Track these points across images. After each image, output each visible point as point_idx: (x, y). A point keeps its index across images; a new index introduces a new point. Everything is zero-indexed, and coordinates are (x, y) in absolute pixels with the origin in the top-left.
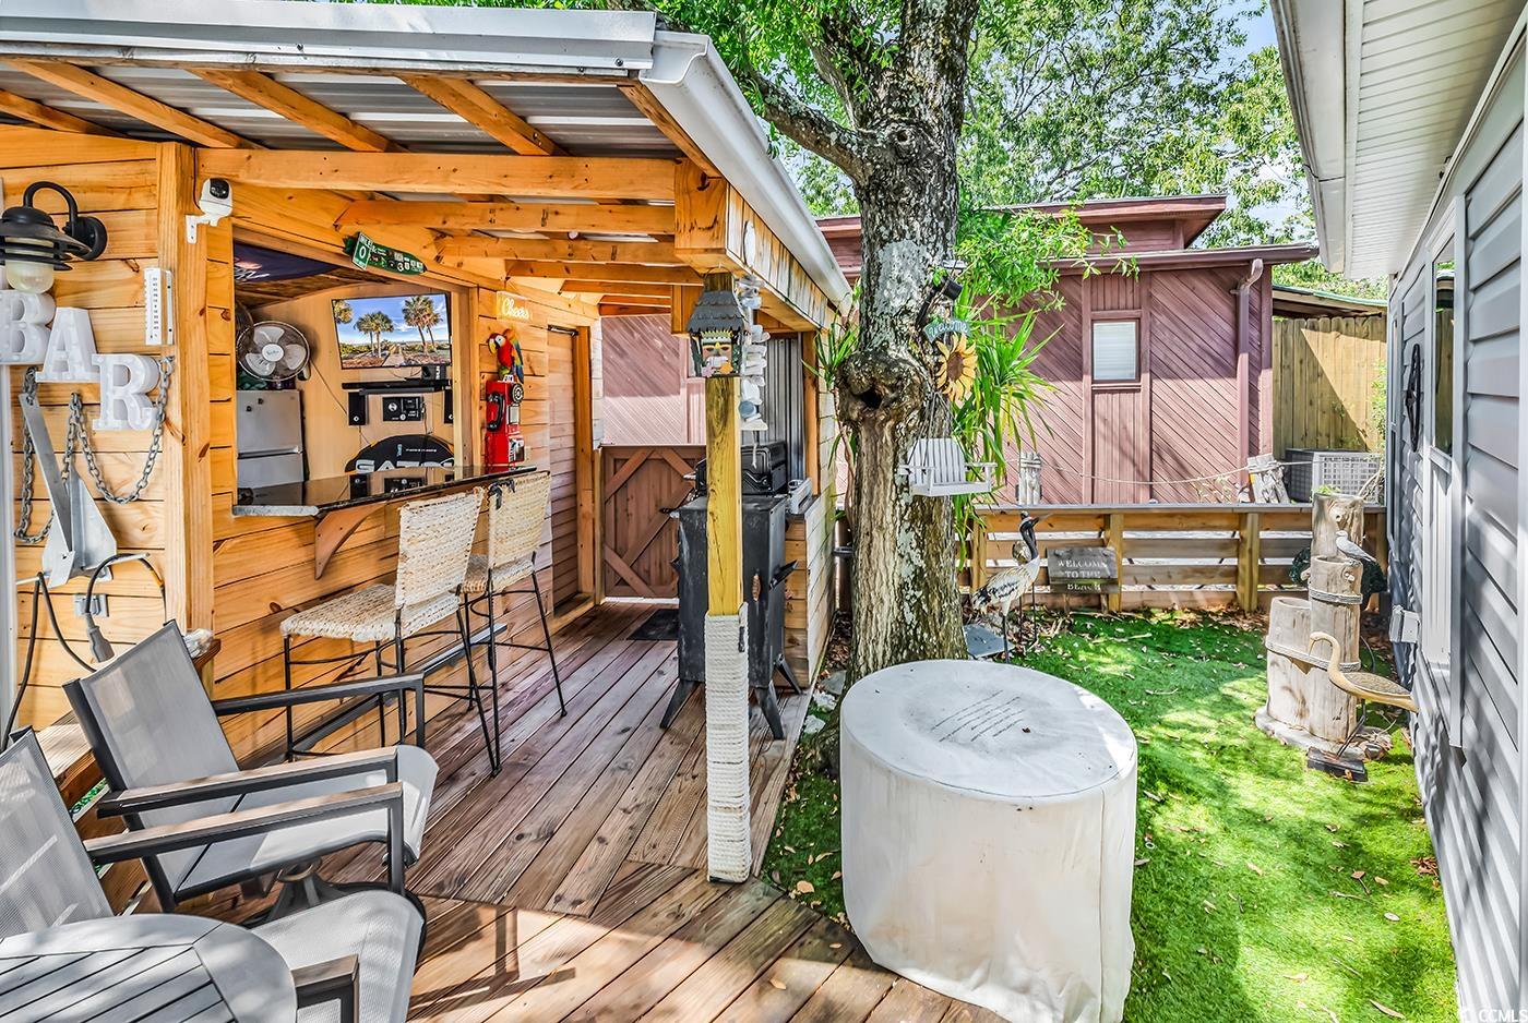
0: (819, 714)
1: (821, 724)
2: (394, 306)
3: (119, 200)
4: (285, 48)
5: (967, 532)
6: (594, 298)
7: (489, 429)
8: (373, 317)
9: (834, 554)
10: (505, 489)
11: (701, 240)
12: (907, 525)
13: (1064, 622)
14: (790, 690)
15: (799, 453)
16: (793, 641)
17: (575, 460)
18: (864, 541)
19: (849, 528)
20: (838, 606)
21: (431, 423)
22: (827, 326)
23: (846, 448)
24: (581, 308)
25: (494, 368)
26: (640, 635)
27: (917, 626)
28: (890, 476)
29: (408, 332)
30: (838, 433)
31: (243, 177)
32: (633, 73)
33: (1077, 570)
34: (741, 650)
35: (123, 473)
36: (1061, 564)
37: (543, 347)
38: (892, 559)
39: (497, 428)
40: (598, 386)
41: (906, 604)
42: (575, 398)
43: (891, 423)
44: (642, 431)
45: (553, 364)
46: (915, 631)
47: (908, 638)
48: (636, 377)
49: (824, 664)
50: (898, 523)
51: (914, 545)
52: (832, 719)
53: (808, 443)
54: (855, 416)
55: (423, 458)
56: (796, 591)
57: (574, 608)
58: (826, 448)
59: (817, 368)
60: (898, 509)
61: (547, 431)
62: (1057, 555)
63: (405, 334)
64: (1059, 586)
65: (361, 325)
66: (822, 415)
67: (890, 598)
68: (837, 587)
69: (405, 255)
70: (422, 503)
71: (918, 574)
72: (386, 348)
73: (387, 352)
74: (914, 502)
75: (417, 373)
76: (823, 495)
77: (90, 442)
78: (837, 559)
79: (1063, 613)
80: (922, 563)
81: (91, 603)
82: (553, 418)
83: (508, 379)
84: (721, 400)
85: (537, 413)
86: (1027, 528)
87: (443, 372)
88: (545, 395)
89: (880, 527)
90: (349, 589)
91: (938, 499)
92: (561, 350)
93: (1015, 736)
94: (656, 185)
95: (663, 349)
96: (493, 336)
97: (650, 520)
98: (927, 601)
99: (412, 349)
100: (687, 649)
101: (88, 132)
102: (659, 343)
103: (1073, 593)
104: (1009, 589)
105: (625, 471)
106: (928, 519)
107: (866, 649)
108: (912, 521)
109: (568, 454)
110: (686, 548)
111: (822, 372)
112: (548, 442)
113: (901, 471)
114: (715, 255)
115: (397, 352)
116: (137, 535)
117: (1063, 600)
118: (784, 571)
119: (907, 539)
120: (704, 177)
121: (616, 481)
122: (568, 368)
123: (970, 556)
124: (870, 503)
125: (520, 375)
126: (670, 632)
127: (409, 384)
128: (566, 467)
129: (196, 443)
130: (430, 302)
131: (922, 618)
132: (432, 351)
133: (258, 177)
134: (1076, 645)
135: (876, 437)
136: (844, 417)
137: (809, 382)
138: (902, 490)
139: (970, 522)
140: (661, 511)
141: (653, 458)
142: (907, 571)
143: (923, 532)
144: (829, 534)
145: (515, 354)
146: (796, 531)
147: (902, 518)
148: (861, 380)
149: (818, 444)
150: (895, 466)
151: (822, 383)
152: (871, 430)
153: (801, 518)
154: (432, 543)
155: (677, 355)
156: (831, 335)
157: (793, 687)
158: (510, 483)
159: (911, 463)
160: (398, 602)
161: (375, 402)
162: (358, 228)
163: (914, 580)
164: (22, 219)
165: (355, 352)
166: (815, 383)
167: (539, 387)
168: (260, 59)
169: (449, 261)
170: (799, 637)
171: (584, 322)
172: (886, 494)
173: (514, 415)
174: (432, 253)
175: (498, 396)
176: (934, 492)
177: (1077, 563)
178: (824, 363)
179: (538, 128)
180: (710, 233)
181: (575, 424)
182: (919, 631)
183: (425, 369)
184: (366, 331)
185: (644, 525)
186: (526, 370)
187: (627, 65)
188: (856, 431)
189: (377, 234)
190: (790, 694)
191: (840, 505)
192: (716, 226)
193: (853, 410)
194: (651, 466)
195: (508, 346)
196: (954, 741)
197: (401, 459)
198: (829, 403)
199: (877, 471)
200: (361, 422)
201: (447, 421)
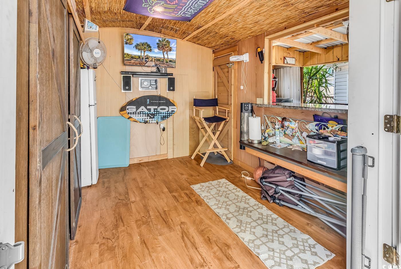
8: (143, 44)
65: (137, 47)
72: (147, 58)
73: (148, 60)
75: (154, 70)
99: (159, 60)
115: (152, 61)
130: (169, 42)
132: (167, 62)
165: (132, 58)
184: (139, 50)
200: (129, 89)
201: (169, 90)
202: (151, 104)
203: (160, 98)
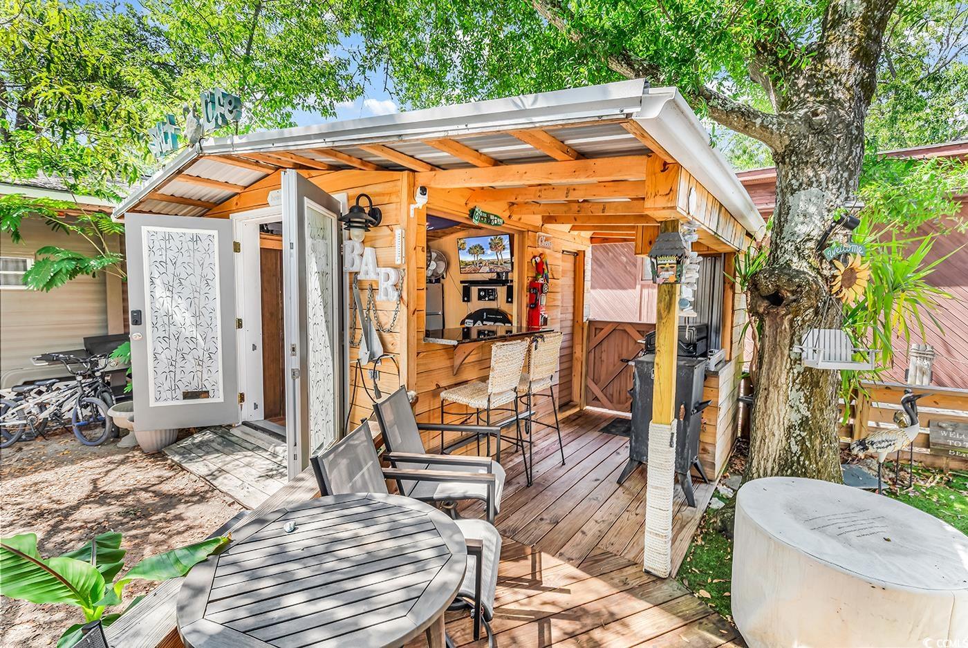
0: (721, 498)
1: (722, 504)
2: (485, 242)
3: (386, 199)
4: (461, 127)
5: (852, 398)
6: (588, 234)
7: (530, 307)
8: (475, 247)
9: (738, 400)
10: (539, 340)
11: (661, 202)
12: (798, 387)
13: (942, 478)
14: (701, 479)
15: (717, 332)
16: (705, 450)
17: (573, 327)
18: (762, 394)
19: (752, 386)
20: (739, 435)
21: (500, 303)
22: (744, 248)
23: (753, 332)
24: (580, 240)
25: (534, 275)
26: (606, 430)
27: (801, 455)
28: (786, 352)
29: (491, 255)
30: (747, 320)
31: (433, 185)
32: (629, 115)
33: (961, 441)
34: (671, 446)
35: (386, 320)
36: (944, 433)
37: (559, 262)
38: (784, 408)
39: (534, 306)
40: (588, 284)
41: (792, 439)
42: (574, 292)
43: (790, 316)
44: (611, 312)
45: (564, 272)
46: (798, 458)
47: (793, 463)
48: (609, 280)
49: (726, 470)
50: (791, 385)
51: (802, 401)
52: (731, 503)
53: (724, 326)
54: (761, 310)
55: (495, 321)
56: (710, 420)
57: (569, 409)
58: (738, 331)
59: (735, 277)
60: (791, 375)
61: (559, 310)
62: (941, 427)
63: (490, 256)
64: (942, 451)
65: (471, 251)
66: (736, 307)
67: (780, 433)
68: (740, 423)
69: (495, 216)
70: (502, 344)
71: (804, 423)
72: (481, 263)
73: (481, 265)
74: (805, 371)
75: (494, 276)
76: (733, 362)
77: (375, 306)
78: (741, 404)
79: (941, 471)
80: (808, 414)
81: (375, 374)
82: (562, 303)
83: (541, 280)
84: (667, 298)
85: (554, 300)
86: (908, 402)
87: (507, 276)
88: (559, 290)
89: (776, 386)
90: (466, 382)
91: (825, 372)
92: (568, 264)
93: (876, 541)
94: (635, 170)
95: (627, 262)
96: (534, 257)
97: (614, 365)
98: (810, 440)
99: (493, 263)
100: (636, 442)
101: (376, 170)
102: (624, 259)
103: (954, 458)
104: (886, 444)
105: (601, 335)
106: (816, 384)
107: (759, 463)
108: (802, 384)
109: (569, 323)
110: (638, 383)
111: (738, 280)
112: (559, 316)
113: (796, 349)
114: (669, 211)
115: (486, 265)
116: (390, 347)
117: (942, 462)
118: (701, 406)
119: (797, 396)
120: (665, 164)
121: (595, 341)
122: (571, 275)
123: (853, 415)
124: (769, 369)
125: (547, 279)
126: (624, 432)
127: (491, 282)
128: (568, 330)
129: (412, 309)
130: (502, 239)
131: (805, 451)
132: (502, 265)
133: (439, 184)
134: (952, 497)
135: (777, 327)
136: (753, 311)
137: (728, 286)
138: (795, 362)
139: (855, 392)
140: (622, 360)
141: (619, 329)
142: (795, 418)
143: (811, 392)
144: (736, 387)
145: (545, 267)
146: (712, 382)
147: (794, 381)
148: (768, 286)
149: (732, 327)
150: (791, 345)
151: (738, 287)
152: (773, 320)
153: (716, 374)
154: (506, 364)
155: (635, 266)
156: (747, 255)
157: (703, 478)
158: (542, 337)
159: (805, 345)
160: (489, 391)
161: (474, 290)
162: (475, 204)
163: (801, 424)
164: (356, 210)
165: (466, 264)
166: (733, 286)
167: (556, 285)
168: (450, 133)
169: (515, 217)
170: (709, 448)
171: (581, 248)
172: (782, 364)
173: (543, 300)
174: (507, 214)
175: (535, 290)
176: (822, 365)
177: (960, 434)
178: (740, 273)
179: (569, 146)
180: (667, 197)
181: (574, 307)
182: (802, 459)
183: (498, 274)
184: (472, 254)
185: (611, 368)
186: (550, 276)
187: (626, 111)
188: (762, 320)
189: (483, 207)
190: (702, 482)
191: (746, 368)
192: (671, 192)
193: (760, 306)
194: (617, 334)
195: (542, 263)
196: (824, 532)
197: (485, 320)
198: (742, 300)
199: (776, 348)
200: (468, 301)
201: (508, 302)
202: (488, 319)
203: (497, 312)
